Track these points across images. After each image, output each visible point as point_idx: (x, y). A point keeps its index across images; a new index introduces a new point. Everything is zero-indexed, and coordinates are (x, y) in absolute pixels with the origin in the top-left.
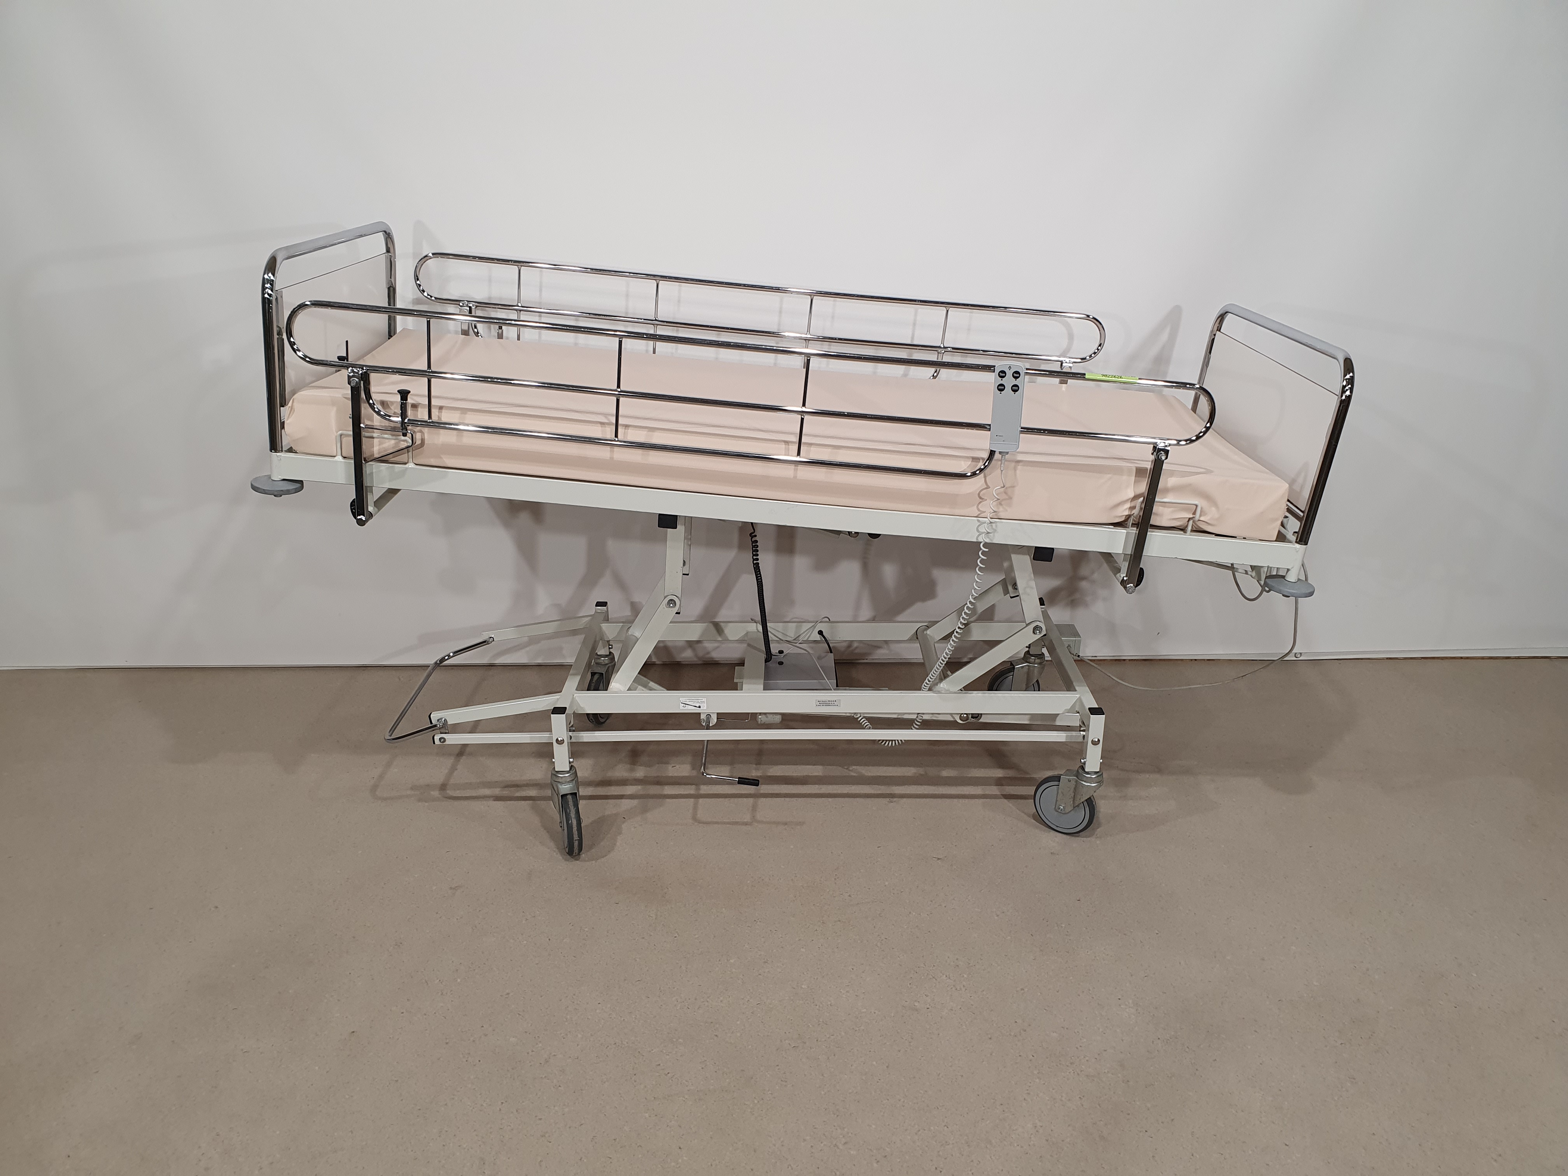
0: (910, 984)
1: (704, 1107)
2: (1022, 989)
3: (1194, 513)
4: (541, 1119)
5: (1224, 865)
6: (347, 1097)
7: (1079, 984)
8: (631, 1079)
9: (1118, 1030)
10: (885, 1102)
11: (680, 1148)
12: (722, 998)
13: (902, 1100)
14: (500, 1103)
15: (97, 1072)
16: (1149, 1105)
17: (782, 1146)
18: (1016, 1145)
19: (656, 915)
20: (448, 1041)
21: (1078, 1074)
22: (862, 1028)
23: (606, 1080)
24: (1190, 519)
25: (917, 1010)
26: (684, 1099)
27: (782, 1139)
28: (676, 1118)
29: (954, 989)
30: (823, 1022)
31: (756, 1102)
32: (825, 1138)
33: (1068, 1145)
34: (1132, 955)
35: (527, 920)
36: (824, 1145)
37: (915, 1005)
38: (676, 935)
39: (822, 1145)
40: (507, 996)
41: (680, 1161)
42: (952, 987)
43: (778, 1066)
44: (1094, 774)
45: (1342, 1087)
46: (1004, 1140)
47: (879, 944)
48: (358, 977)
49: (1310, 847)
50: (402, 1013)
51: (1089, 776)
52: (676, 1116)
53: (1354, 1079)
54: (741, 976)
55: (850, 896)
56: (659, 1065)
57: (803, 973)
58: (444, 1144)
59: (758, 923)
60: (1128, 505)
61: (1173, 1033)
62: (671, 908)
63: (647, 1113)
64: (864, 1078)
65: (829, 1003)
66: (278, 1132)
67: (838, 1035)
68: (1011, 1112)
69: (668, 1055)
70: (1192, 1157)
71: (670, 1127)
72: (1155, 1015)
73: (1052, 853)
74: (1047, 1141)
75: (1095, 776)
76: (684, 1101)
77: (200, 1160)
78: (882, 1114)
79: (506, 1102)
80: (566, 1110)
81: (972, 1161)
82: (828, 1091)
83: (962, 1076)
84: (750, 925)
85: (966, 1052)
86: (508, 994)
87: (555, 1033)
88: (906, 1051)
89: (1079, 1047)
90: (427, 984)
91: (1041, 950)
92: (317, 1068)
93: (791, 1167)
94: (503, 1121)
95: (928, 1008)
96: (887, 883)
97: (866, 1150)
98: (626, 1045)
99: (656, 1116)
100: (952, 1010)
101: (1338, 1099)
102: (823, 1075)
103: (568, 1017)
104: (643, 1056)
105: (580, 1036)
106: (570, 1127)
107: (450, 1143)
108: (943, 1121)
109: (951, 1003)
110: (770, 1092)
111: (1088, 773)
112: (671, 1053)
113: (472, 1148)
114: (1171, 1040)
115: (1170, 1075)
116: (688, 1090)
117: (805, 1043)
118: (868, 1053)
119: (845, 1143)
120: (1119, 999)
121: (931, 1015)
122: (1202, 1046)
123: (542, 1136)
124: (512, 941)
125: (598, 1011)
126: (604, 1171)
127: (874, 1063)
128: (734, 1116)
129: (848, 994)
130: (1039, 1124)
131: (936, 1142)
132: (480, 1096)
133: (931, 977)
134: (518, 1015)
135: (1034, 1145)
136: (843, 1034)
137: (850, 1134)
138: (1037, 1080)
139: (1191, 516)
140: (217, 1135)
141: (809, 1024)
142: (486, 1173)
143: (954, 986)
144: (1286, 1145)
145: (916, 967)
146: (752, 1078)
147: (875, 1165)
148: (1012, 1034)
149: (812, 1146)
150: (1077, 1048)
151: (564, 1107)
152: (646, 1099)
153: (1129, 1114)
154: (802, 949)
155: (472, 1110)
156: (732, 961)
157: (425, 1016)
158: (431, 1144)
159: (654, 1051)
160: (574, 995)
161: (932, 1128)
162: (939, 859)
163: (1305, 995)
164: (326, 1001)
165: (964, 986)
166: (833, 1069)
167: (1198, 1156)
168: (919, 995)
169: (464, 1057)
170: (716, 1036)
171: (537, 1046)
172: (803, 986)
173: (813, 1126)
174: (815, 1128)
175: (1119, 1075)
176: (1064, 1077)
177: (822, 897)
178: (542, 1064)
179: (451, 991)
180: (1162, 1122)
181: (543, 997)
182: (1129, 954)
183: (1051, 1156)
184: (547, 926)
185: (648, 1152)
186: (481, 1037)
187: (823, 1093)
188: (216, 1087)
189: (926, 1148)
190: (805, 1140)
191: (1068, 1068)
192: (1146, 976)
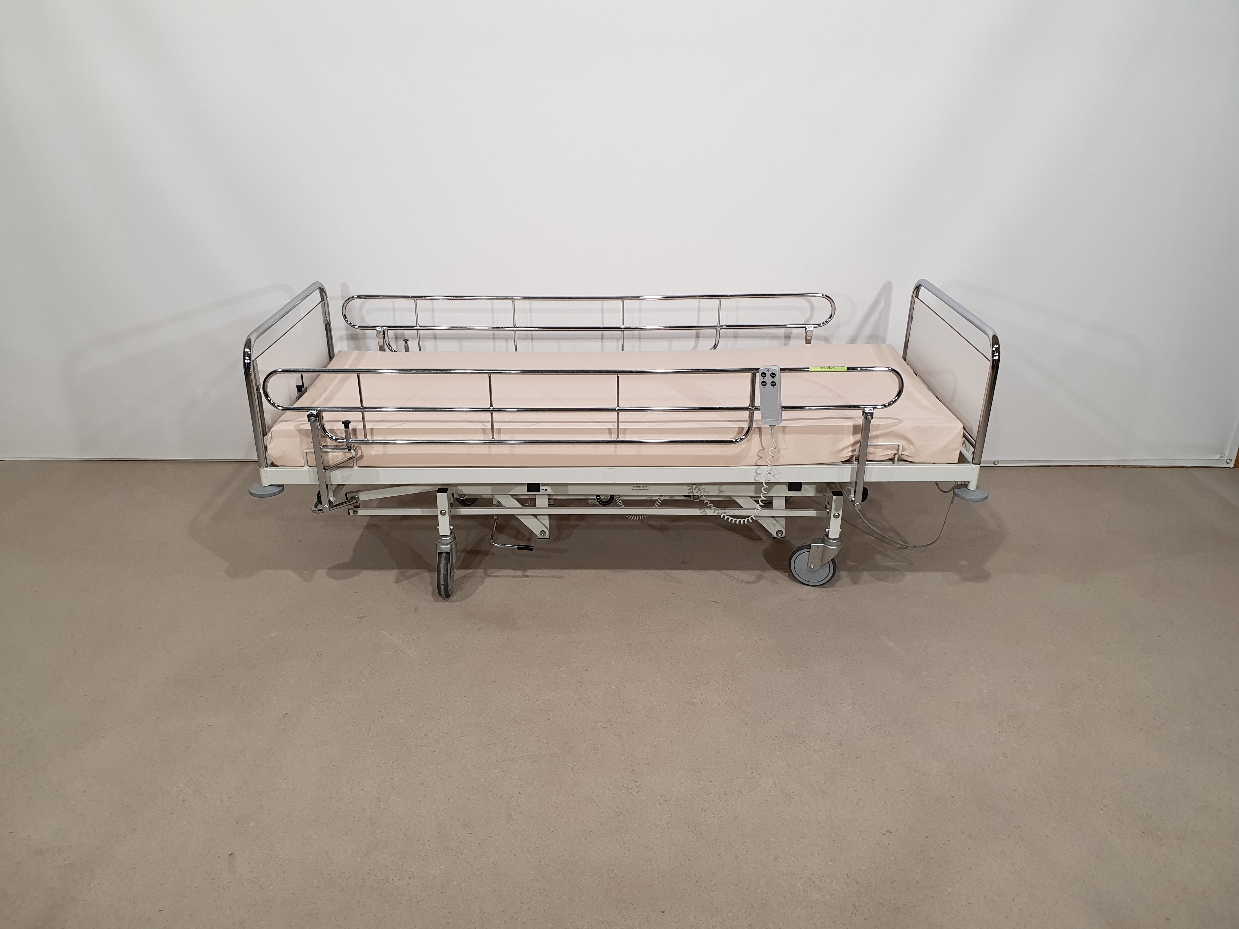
0: (690, 687)
1: (538, 766)
2: (772, 692)
3: (898, 450)
4: (420, 773)
5: (926, 610)
6: (282, 756)
7: (813, 689)
8: (486, 747)
9: (839, 721)
10: (667, 765)
11: (520, 793)
12: (553, 694)
13: (680, 764)
14: (391, 762)
15: (104, 736)
16: (857, 770)
17: (593, 792)
18: (759, 795)
19: (508, 638)
20: (354, 721)
21: (808, 749)
22: (654, 715)
23: (468, 748)
24: (895, 454)
25: (694, 704)
26: (524, 761)
27: (592, 789)
28: (518, 773)
29: (722, 690)
30: (626, 711)
31: (575, 763)
32: (623, 788)
33: (797, 796)
34: (854, 670)
35: (413, 640)
36: (623, 793)
37: (693, 701)
38: (522, 651)
39: (621, 793)
40: (398, 691)
41: (520, 801)
42: (721, 689)
43: (592, 740)
44: (835, 540)
45: (997, 760)
46: (752, 791)
47: (669, 660)
48: (290, 677)
49: (992, 598)
50: (322, 701)
51: (832, 541)
52: (517, 772)
53: (1006, 754)
54: (568, 680)
55: (650, 627)
56: (507, 738)
57: (613, 678)
58: (352, 788)
59: (582, 644)
60: (851, 449)
61: (879, 723)
62: (519, 633)
63: (497, 770)
64: (653, 749)
65: (631, 698)
66: (233, 778)
67: (636, 720)
68: (758, 773)
69: (514, 732)
70: (885, 804)
71: (513, 780)
72: (867, 711)
73: (799, 600)
74: (782, 792)
75: (836, 541)
76: (524, 762)
77: (179, 795)
78: (665, 772)
79: (396, 761)
80: (439, 767)
81: (728, 805)
82: (627, 757)
83: (724, 749)
84: (576, 645)
85: (728, 732)
86: (399, 690)
87: (432, 716)
88: (685, 731)
89: (810, 731)
90: (340, 682)
91: (787, 666)
92: (260, 737)
93: (599, 807)
94: (394, 774)
95: (702, 703)
96: (677, 618)
97: (653, 797)
98: (484, 725)
99: (503, 772)
100: (719, 704)
101: (993, 767)
102: (624, 746)
103: (442, 705)
104: (495, 732)
105: (450, 718)
106: (441, 779)
107: (355, 788)
108: (709, 778)
109: (719, 700)
110: (586, 757)
111: (831, 539)
112: (515, 730)
113: (371, 791)
114: (877, 728)
115: (874, 751)
116: (527, 755)
117: (612, 725)
118: (657, 732)
119: (638, 792)
120: (842, 699)
121: (704, 708)
122: (899, 732)
123: (421, 784)
124: (402, 654)
125: (464, 702)
126: (465, 807)
127: (661, 739)
128: (559, 772)
129: (645, 693)
130: (777, 781)
131: (703, 791)
132: (377, 757)
133: (706, 682)
134: (405, 704)
135: (773, 795)
136: (640, 719)
137: (642, 786)
138: (778, 752)
139: (896, 452)
140: (191, 779)
141: (616, 712)
142: (381, 807)
143: (722, 689)
144: (953, 797)
145: (695, 675)
146: (573, 748)
147: (658, 806)
148: (762, 721)
149: (614, 793)
150: (808, 732)
151: (437, 765)
152: (496, 760)
153: (842, 776)
154: (613, 662)
155: (371, 767)
156: (562, 669)
157: (338, 704)
158: (342, 788)
159: (503, 729)
160: (447, 691)
161: (700, 783)
162: (716, 602)
163: (977, 699)
164: (266, 692)
165: (729, 689)
166: (631, 743)
167: (889, 804)
168: (696, 694)
169: (366, 731)
170: (549, 719)
171: (420, 724)
172: (613, 687)
173: (616, 780)
174: (617, 782)
175: (838, 750)
176: (798, 751)
177: (629, 627)
178: (423, 737)
179: (358, 687)
180: (866, 782)
181: (424, 692)
182: (851, 669)
183: (785, 802)
184: (428, 644)
185: (497, 795)
186: (378, 718)
187: (623, 758)
188: (189, 748)
189: (696, 796)
190: (609, 789)
191: (801, 745)
192: (862, 685)
